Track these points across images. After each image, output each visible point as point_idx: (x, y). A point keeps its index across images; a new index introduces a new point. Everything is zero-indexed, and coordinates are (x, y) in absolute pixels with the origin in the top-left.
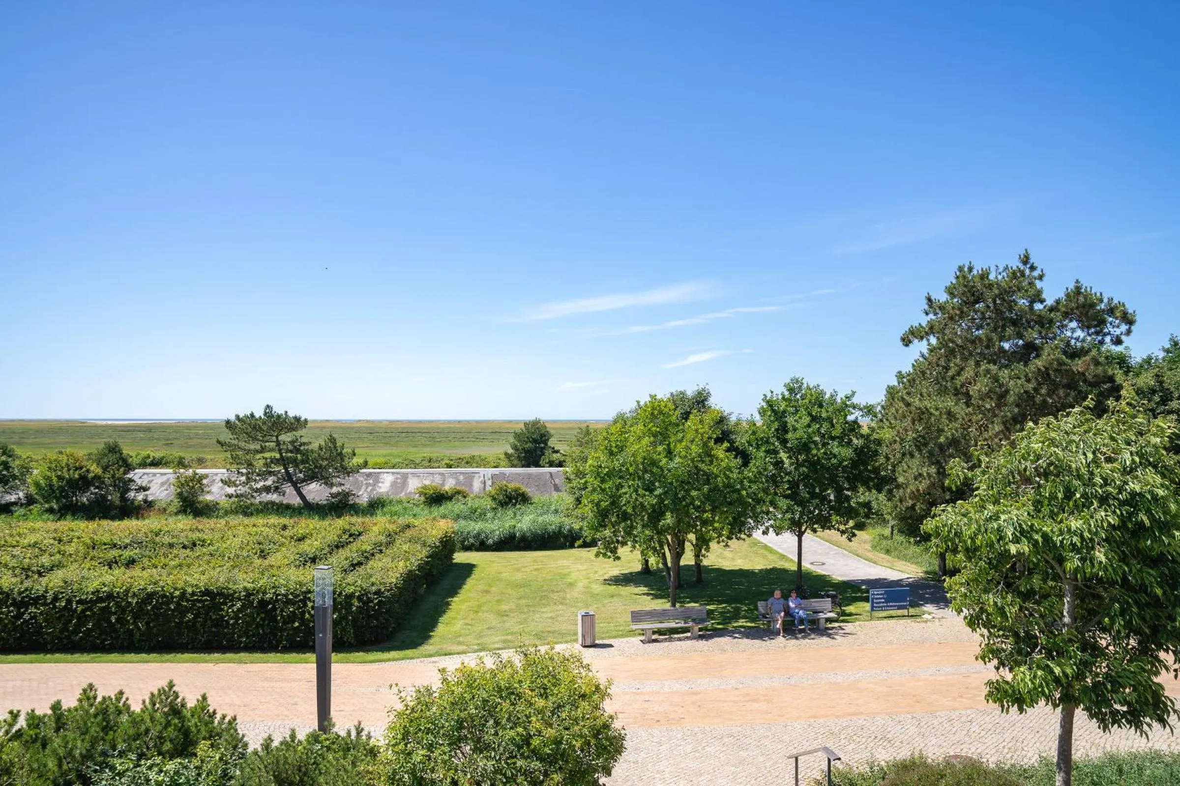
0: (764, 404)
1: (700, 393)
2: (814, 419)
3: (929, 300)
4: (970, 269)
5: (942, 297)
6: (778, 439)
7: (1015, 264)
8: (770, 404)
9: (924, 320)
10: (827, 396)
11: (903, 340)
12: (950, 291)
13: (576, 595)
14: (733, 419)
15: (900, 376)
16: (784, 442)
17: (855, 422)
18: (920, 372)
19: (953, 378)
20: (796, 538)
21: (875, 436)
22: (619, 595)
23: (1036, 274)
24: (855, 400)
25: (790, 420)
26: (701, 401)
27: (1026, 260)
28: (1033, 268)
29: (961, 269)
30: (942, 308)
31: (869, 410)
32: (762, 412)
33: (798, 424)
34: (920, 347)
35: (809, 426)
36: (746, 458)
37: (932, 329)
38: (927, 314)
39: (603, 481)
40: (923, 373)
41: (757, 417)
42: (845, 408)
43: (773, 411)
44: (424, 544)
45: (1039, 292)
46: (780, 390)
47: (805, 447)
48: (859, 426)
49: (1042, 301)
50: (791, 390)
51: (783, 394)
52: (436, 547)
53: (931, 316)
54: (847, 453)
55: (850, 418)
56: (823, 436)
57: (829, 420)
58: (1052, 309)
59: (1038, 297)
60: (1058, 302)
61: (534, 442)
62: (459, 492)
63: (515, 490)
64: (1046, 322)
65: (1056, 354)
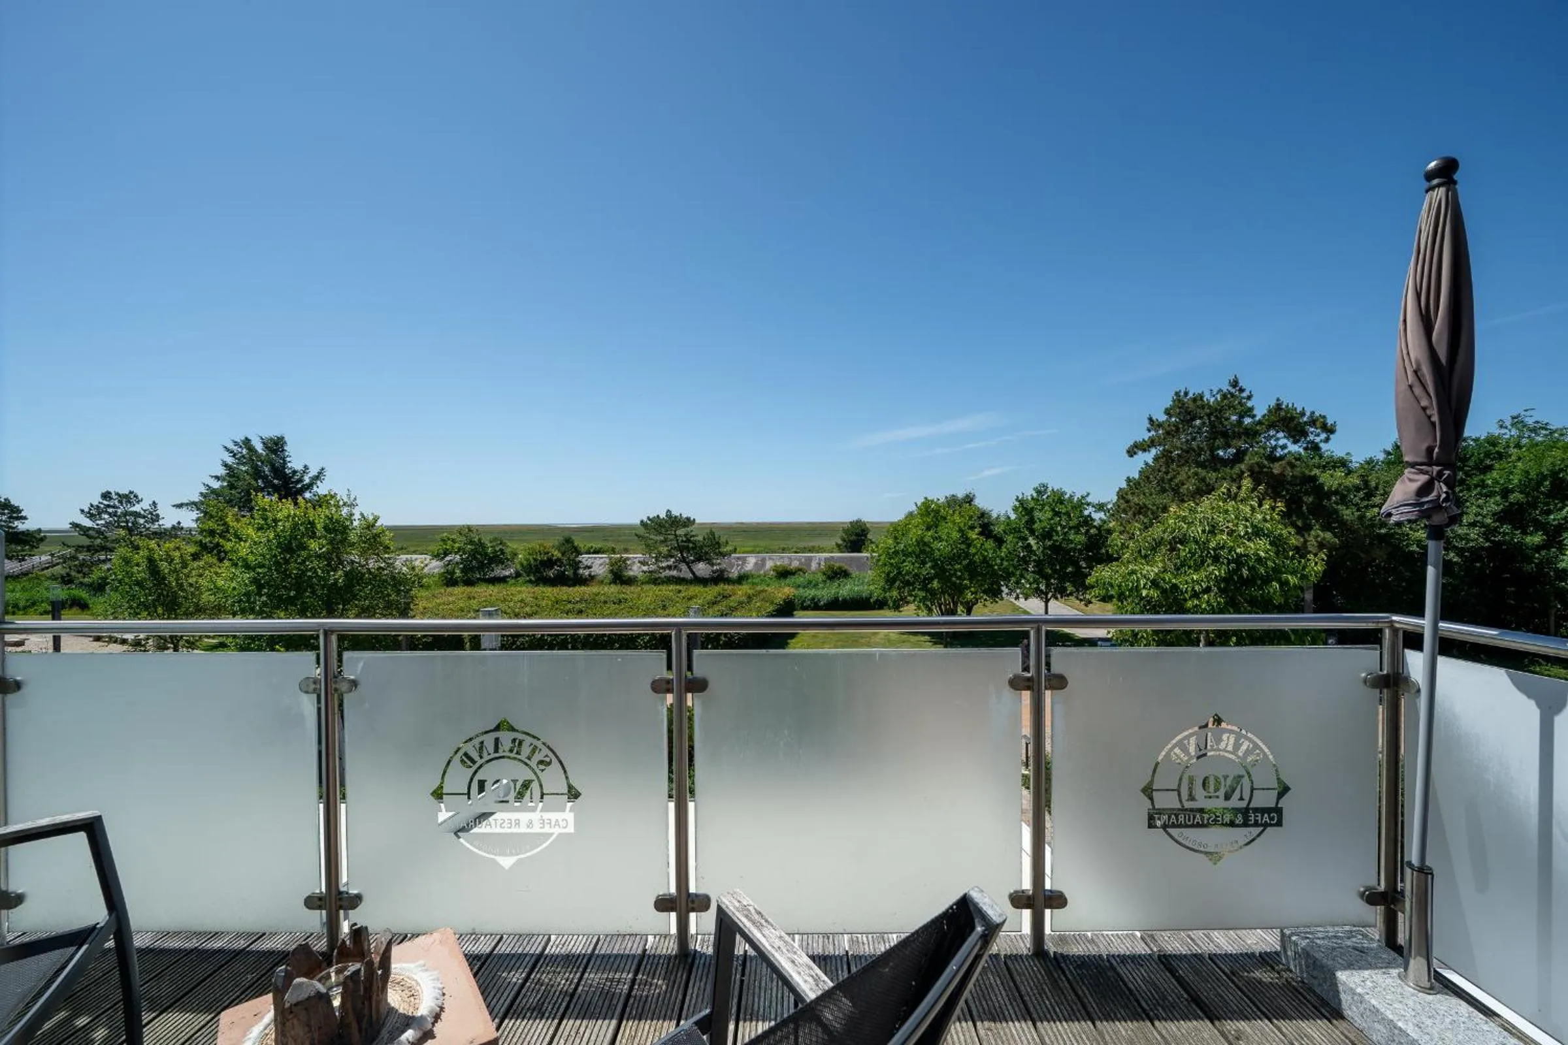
0: (1017, 504)
1: (967, 496)
2: (1057, 514)
3: (1151, 420)
4: (1186, 394)
5: (1162, 418)
6: (1028, 528)
7: (1226, 387)
8: (1022, 502)
9: (1146, 436)
10: (1067, 497)
11: (1128, 452)
12: (1167, 412)
13: (878, 640)
14: (994, 515)
15: (1129, 480)
16: (1032, 532)
17: (1089, 516)
18: (1145, 477)
19: (1171, 480)
20: (1043, 604)
21: (1106, 527)
22: (909, 641)
23: (1244, 395)
24: (1089, 499)
25: (1037, 514)
26: (969, 499)
27: (1235, 384)
28: (1242, 390)
29: (1177, 394)
30: (1160, 425)
31: (1100, 507)
32: (1015, 509)
33: (1043, 517)
34: (1144, 457)
35: (1052, 519)
36: (1000, 542)
37: (1152, 443)
38: (1149, 431)
40: (1148, 478)
41: (1013, 516)
42: (1081, 504)
43: (1025, 509)
44: (772, 603)
45: (1251, 409)
46: (1029, 493)
47: (1047, 535)
48: (1092, 520)
49: (1254, 416)
50: (1039, 492)
51: (1032, 495)
52: (780, 605)
53: (1153, 433)
54: (1081, 538)
55: (1086, 513)
56: (1063, 527)
57: (1068, 514)
58: (1260, 423)
59: (1247, 413)
60: (1264, 416)
61: (857, 535)
62: (800, 570)
63: (840, 568)
64: (1251, 434)
65: (1256, 459)
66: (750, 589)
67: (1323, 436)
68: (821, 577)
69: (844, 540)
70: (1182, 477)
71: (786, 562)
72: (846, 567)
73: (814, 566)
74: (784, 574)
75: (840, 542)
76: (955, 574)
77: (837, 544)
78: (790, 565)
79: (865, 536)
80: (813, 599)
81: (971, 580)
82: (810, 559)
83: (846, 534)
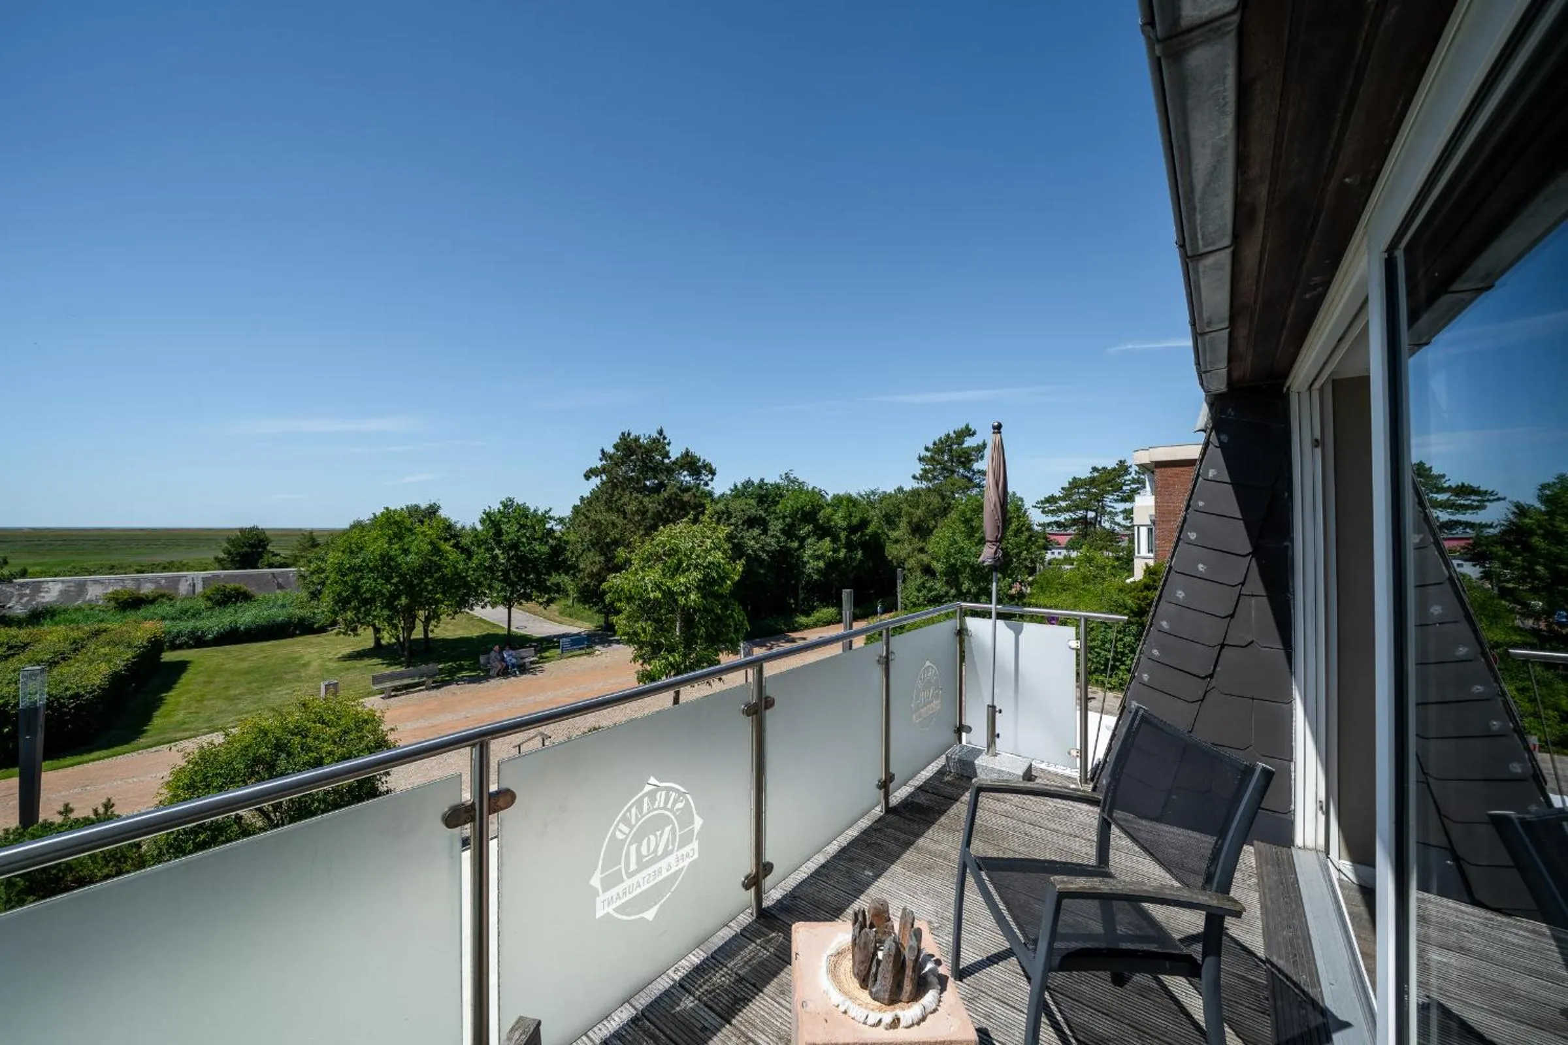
0: (484, 516)
1: (431, 506)
2: (523, 526)
3: (603, 451)
4: (629, 434)
5: (611, 451)
6: (494, 540)
7: (655, 435)
8: (489, 515)
9: (599, 464)
10: (532, 511)
11: (585, 476)
12: (616, 447)
13: (311, 672)
14: (459, 526)
15: (582, 499)
16: (499, 543)
17: (551, 529)
18: (595, 495)
19: (616, 501)
20: (507, 610)
21: (565, 538)
22: (355, 668)
23: (666, 441)
24: (551, 514)
25: (504, 527)
26: (433, 511)
27: (661, 432)
28: (665, 438)
29: (623, 434)
30: (611, 457)
31: (561, 521)
32: (482, 521)
33: (510, 530)
34: (596, 481)
35: (518, 531)
36: (469, 555)
37: (603, 470)
38: (601, 460)
39: (343, 576)
40: (598, 498)
41: (479, 527)
42: (545, 517)
43: (491, 521)
44: (129, 646)
45: (668, 452)
46: (496, 506)
47: (515, 546)
48: (554, 532)
49: (669, 458)
50: (505, 506)
51: (499, 509)
52: (145, 647)
53: (604, 462)
54: (545, 549)
55: (548, 526)
56: (528, 538)
57: (533, 527)
58: (674, 463)
59: (666, 455)
60: (677, 459)
61: (251, 546)
62: (163, 596)
63: (236, 590)
64: (669, 470)
65: (675, 490)
66: (73, 630)
67: (710, 476)
68: (202, 604)
69: (229, 553)
70: (625, 499)
71: (130, 585)
72: (244, 588)
73: (183, 588)
74: (131, 603)
75: (222, 555)
76: (426, 589)
77: (216, 558)
78: (139, 588)
79: (264, 547)
80: (193, 633)
81: (444, 593)
82: (177, 580)
83: (233, 546)
